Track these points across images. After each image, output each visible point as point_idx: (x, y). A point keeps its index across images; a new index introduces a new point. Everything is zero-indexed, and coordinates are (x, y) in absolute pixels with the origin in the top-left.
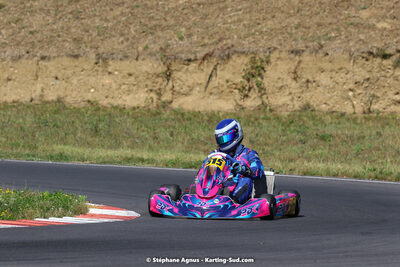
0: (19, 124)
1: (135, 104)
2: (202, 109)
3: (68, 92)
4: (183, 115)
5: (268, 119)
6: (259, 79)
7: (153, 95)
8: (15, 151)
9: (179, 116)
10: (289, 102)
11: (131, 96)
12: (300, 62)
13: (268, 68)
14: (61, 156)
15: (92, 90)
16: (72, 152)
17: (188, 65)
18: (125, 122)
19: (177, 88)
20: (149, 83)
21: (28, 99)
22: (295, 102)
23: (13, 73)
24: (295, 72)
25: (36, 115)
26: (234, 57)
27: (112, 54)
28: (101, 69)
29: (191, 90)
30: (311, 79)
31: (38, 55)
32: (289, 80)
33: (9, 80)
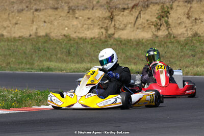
0: (23, 50)
1: (92, 36)
2: (132, 38)
3: (52, 30)
4: (121, 41)
5: (172, 43)
6: (166, 19)
7: (103, 30)
8: (20, 66)
9: (119, 43)
10: (185, 32)
11: (90, 31)
12: (191, 8)
13: (172, 12)
14: (49, 69)
15: (66, 29)
16: (55, 66)
17: (123, 11)
18: (87, 47)
19: (117, 26)
20: (100, 23)
21: (28, 35)
22: (189, 32)
23: (18, 20)
24: (188, 14)
25: (33, 44)
26: (151, 6)
27: (78, 6)
28: (71, 16)
29: (125, 27)
30: (198, 17)
31: (34, 8)
32: (184, 19)
33: (16, 24)
